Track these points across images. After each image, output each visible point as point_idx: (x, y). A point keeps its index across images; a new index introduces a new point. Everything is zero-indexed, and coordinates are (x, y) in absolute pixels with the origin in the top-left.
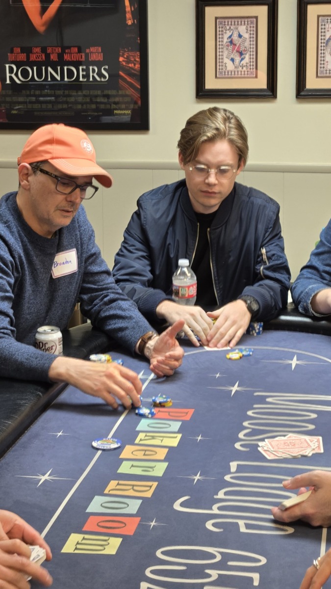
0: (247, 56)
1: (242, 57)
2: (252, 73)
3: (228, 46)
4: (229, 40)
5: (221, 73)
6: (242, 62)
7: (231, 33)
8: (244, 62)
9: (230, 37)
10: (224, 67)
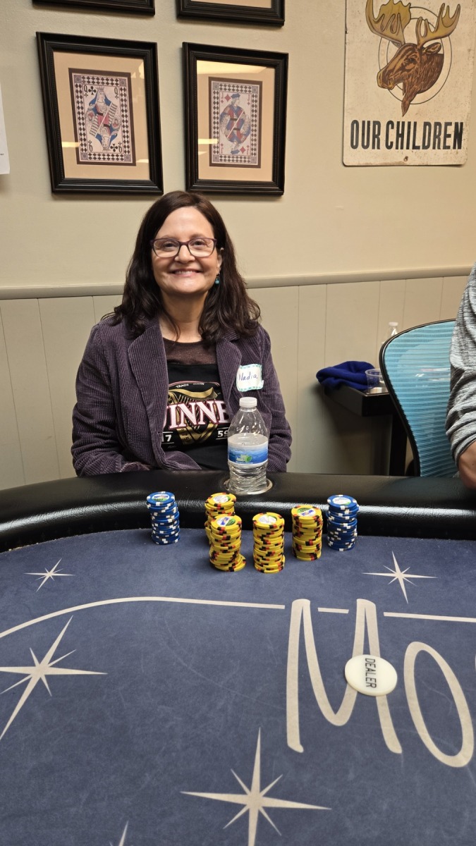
0: (120, 133)
1: (113, 134)
2: (127, 158)
3: (91, 115)
4: (92, 107)
5: (85, 156)
6: (113, 142)
7: (94, 97)
8: (115, 142)
9: (93, 102)
10: (88, 147)
